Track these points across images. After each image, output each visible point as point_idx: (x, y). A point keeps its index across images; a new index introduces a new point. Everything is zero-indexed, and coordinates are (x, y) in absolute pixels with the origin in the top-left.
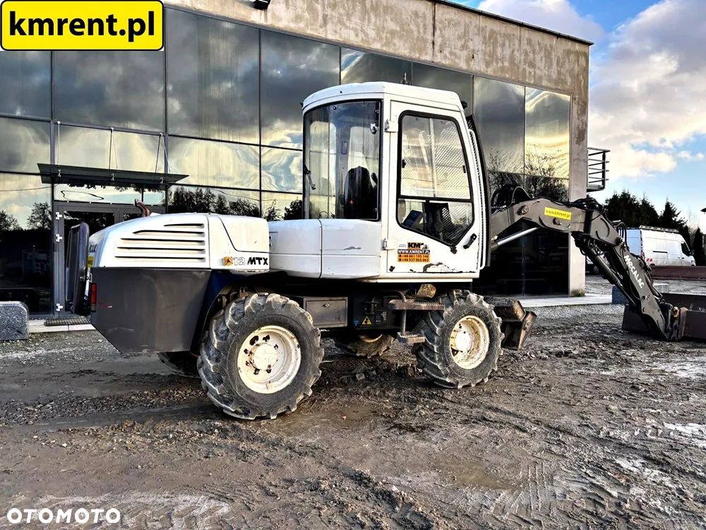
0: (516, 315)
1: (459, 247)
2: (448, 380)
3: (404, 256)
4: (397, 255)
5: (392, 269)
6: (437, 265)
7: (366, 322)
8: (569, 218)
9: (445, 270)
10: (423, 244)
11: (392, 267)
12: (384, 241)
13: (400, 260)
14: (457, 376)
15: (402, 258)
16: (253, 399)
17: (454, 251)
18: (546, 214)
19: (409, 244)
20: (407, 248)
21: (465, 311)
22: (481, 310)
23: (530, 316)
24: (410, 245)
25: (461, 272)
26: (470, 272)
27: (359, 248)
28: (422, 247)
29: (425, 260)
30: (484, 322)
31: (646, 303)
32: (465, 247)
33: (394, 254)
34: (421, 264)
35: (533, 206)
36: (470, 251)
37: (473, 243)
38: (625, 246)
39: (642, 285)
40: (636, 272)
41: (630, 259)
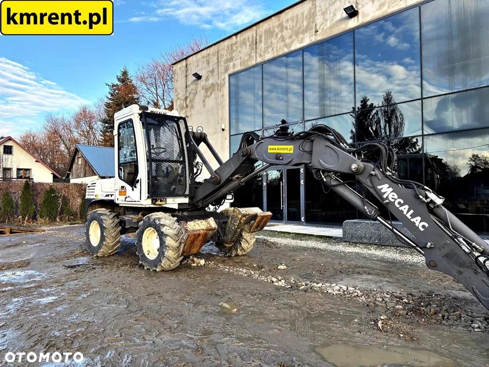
1: (134, 187)
5: (118, 199)
6: (128, 197)
8: (292, 152)
10: (125, 186)
17: (133, 190)
18: (269, 151)
19: (121, 187)
20: (121, 189)
25: (135, 201)
26: (138, 201)
31: (438, 256)
32: (136, 187)
33: (118, 192)
34: (125, 196)
35: (258, 147)
36: (137, 190)
37: (138, 185)
38: (373, 173)
39: (423, 226)
40: (407, 207)
41: (391, 189)
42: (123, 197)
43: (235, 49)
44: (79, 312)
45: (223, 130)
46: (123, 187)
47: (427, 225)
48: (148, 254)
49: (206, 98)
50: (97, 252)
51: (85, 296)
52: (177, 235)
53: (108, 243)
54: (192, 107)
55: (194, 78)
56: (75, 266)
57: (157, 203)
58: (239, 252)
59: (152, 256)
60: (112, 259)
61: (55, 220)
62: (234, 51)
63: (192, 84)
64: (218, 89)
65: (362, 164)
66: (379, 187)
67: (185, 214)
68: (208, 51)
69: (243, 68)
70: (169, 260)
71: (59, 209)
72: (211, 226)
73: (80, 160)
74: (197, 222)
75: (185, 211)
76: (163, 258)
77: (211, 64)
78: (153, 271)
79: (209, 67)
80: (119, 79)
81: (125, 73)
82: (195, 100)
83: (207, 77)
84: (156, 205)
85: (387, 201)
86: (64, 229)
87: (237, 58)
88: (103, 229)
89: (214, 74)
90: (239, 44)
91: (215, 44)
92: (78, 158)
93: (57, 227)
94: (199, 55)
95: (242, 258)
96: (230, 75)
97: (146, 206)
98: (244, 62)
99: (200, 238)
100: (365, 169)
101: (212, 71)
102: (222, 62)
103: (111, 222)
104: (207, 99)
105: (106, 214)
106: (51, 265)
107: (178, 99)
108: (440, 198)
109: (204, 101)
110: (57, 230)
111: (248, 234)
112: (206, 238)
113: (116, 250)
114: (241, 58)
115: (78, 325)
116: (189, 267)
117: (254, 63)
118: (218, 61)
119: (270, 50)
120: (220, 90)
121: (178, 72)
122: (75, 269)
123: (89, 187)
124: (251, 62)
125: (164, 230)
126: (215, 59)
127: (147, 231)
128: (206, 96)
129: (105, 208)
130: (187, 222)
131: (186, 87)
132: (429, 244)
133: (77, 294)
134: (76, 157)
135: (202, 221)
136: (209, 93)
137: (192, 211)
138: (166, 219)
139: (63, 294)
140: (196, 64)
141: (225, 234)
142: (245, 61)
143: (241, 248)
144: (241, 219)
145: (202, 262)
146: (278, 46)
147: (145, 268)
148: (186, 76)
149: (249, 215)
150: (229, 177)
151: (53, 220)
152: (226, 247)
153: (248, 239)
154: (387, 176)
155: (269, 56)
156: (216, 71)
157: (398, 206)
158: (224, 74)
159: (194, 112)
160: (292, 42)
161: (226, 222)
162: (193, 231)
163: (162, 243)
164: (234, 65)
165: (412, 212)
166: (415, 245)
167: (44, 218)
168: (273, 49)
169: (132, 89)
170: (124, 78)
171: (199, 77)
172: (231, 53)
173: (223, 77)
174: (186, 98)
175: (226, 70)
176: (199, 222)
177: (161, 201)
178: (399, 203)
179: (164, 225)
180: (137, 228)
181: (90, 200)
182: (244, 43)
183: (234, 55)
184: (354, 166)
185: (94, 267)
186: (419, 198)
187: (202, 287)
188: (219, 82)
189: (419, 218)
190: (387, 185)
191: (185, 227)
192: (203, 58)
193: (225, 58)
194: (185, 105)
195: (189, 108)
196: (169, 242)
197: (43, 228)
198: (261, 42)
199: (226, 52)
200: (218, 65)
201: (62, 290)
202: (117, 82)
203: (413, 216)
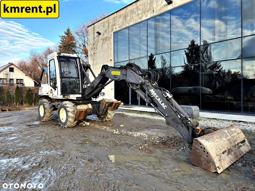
8: (120, 74)
9: (54, 95)
18: (112, 74)
31: (170, 119)
32: (56, 90)
33: (50, 92)
34: (52, 94)
35: (108, 71)
36: (56, 91)
37: (57, 89)
38: (148, 84)
39: (165, 107)
40: (159, 99)
41: (154, 91)
42: (51, 94)
43: (116, 19)
44: (23, 143)
45: (111, 60)
46: (51, 90)
47: (166, 107)
48: (62, 120)
50: (43, 119)
51: (29, 137)
52: (74, 111)
53: (47, 115)
54: (97, 49)
55: (98, 34)
56: (31, 125)
57: (65, 97)
58: (107, 119)
59: (63, 121)
60: (49, 122)
61: (32, 105)
62: (116, 21)
63: (96, 37)
64: (108, 40)
65: (143, 81)
66: (150, 90)
67: (81, 102)
68: (104, 20)
69: (120, 29)
70: (70, 123)
71: (34, 99)
72: (89, 107)
73: (45, 75)
74: (82, 106)
75: (80, 101)
76: (68, 122)
77: (105, 27)
78: (64, 127)
79: (104, 28)
80: (65, 33)
81: (68, 30)
82: (98, 45)
83: (104, 34)
84: (65, 98)
85: (153, 96)
86: (35, 109)
87: (117, 24)
88: (45, 109)
89: (107, 32)
90: (118, 17)
91: (107, 17)
92: (45, 74)
93: (32, 108)
94: (100, 22)
95: (108, 122)
96: (114, 33)
97: (60, 98)
98: (120, 26)
99: (83, 113)
100: (145, 82)
101: (106, 31)
102: (110, 26)
103: (48, 105)
104: (103, 45)
105: (46, 102)
106: (21, 124)
107: (90, 44)
108: (171, 95)
109: (102, 46)
110: (32, 109)
111: (110, 111)
112: (87, 113)
113: (51, 118)
114: (119, 24)
115: (21, 147)
116: (81, 126)
118: (108, 25)
119: (132, 20)
121: (90, 31)
122: (30, 126)
123: (40, 89)
124: (124, 26)
125: (68, 109)
126: (107, 25)
127: (62, 110)
128: (103, 43)
129: (46, 99)
130: (77, 106)
131: (94, 38)
132: (167, 115)
133: (26, 136)
134: (44, 74)
135: (85, 105)
136: (104, 42)
137: (84, 101)
138: (69, 104)
139: (20, 136)
140: (99, 27)
141: (99, 111)
143: (107, 118)
144: (106, 104)
145: (88, 124)
146: (136, 18)
147: (61, 126)
148: (94, 33)
149: (110, 102)
150: (97, 85)
151: (31, 105)
152: (101, 117)
153: (111, 113)
154: (153, 86)
155: (131, 23)
156: (107, 31)
157: (157, 99)
158: (111, 32)
159: (97, 51)
160: (142, 16)
161: (100, 106)
162: (80, 109)
163: (67, 115)
164: (116, 27)
165: (161, 101)
166: (163, 115)
167: (26, 103)
168: (133, 20)
169: (72, 38)
170: (68, 33)
171: (99, 34)
172: (114, 22)
173: (111, 34)
174: (94, 44)
175: (112, 30)
176: (83, 106)
177: (67, 96)
178: (157, 97)
179: (68, 107)
180: (58, 108)
181: (40, 95)
182: (120, 16)
183: (116, 22)
184: (140, 81)
185: (39, 125)
186: (163, 95)
187: (81, 134)
188: (109, 36)
189: (164, 104)
190: (153, 90)
191: (76, 108)
192: (101, 24)
193: (111, 24)
194: (93, 47)
195: (95, 49)
196: (70, 114)
197: (26, 109)
198: (128, 16)
199: (112, 21)
200: (108, 27)
201: (20, 134)
202: (64, 35)
203: (162, 103)
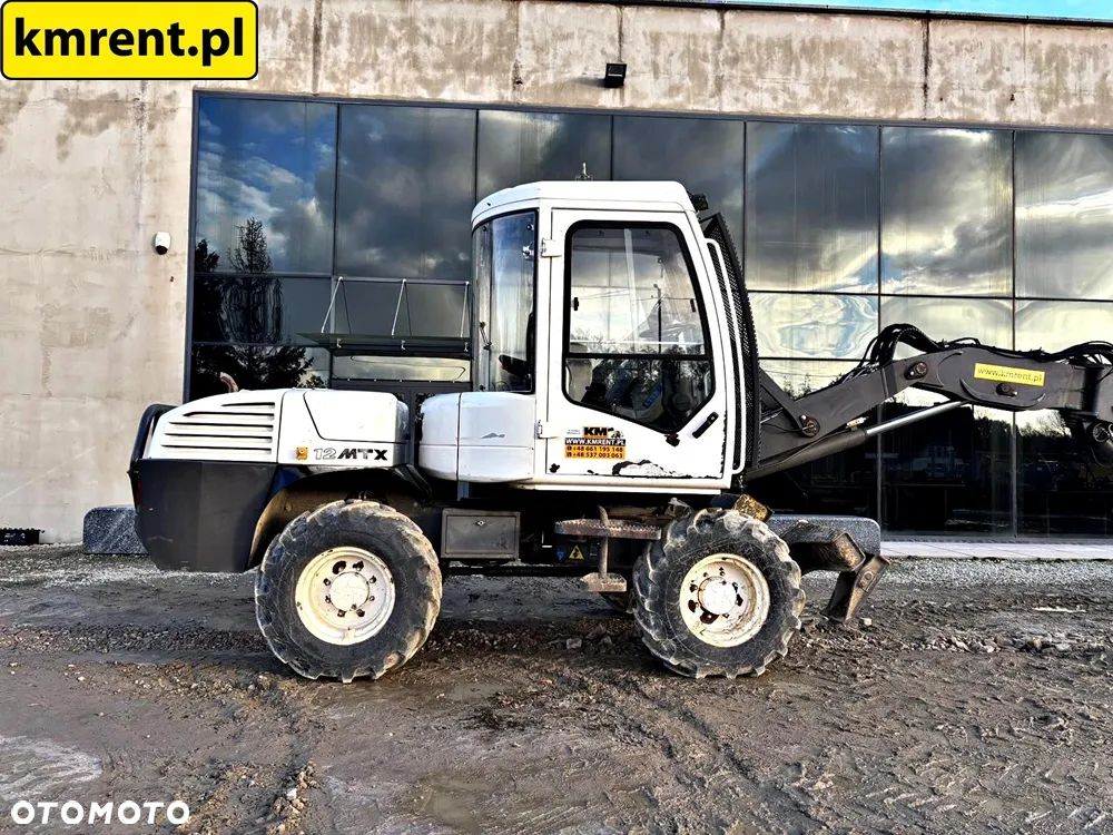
0: (843, 559)
1: (684, 434)
2: (673, 661)
3: (574, 448)
4: (564, 447)
5: (554, 468)
6: (640, 464)
7: (575, 555)
8: (1041, 383)
9: (657, 472)
10: (612, 429)
11: (554, 465)
12: (538, 425)
13: (569, 455)
14: (692, 656)
15: (572, 451)
16: (315, 649)
17: (674, 441)
18: (977, 375)
19: (586, 429)
20: (581, 435)
21: (710, 544)
22: (747, 545)
23: (873, 562)
24: (587, 431)
25: (688, 477)
26: (707, 477)
27: (502, 436)
28: (610, 434)
29: (614, 456)
30: (757, 566)
33: (557, 445)
35: (949, 360)
36: (702, 442)
45: (161, 250)
49: (73, 132)
59: (712, 635)
64: (140, 120)
96: (200, 96)
104: (79, 136)
109: (63, 139)
117: (305, 88)
119: (369, 74)
120: (151, 127)
124: (296, 84)
128: (77, 127)
142: (271, 73)
146: (399, 75)
158: (173, 86)
160: (444, 82)
168: (379, 76)
173: (166, 92)
188: (146, 101)
198: (334, 40)
